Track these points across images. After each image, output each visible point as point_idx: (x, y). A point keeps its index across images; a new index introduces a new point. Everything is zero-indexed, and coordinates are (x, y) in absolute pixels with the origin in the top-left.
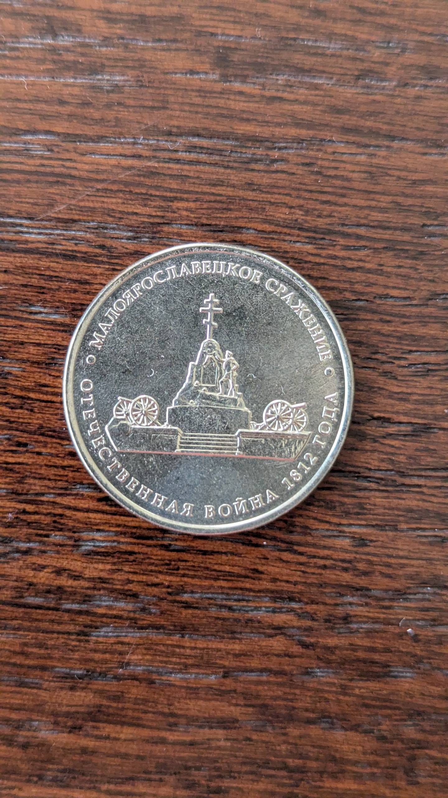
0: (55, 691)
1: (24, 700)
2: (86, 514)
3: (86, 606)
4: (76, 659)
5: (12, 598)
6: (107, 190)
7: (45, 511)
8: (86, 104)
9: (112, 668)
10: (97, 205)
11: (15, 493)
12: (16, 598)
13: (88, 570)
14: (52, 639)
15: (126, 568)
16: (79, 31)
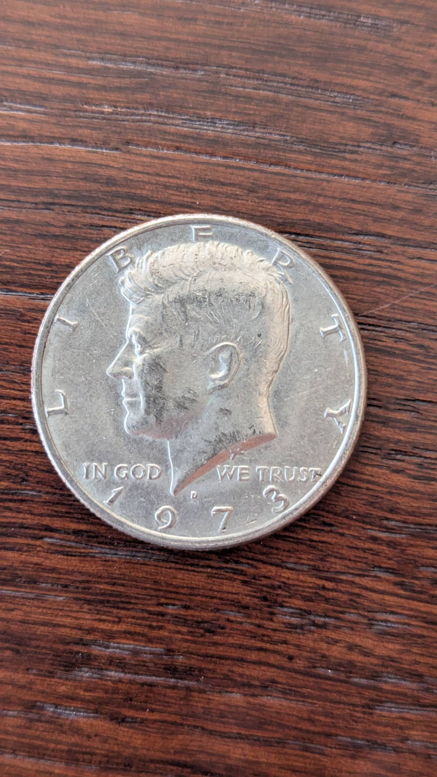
0: (335, 757)
1: (305, 763)
2: (381, 596)
3: (372, 681)
4: (358, 729)
5: (305, 667)
6: (430, 293)
7: (342, 589)
8: (418, 211)
9: (391, 740)
10: (420, 307)
11: (316, 568)
12: (309, 667)
13: (378, 648)
14: (339, 708)
15: (415, 650)
16: (417, 141)
